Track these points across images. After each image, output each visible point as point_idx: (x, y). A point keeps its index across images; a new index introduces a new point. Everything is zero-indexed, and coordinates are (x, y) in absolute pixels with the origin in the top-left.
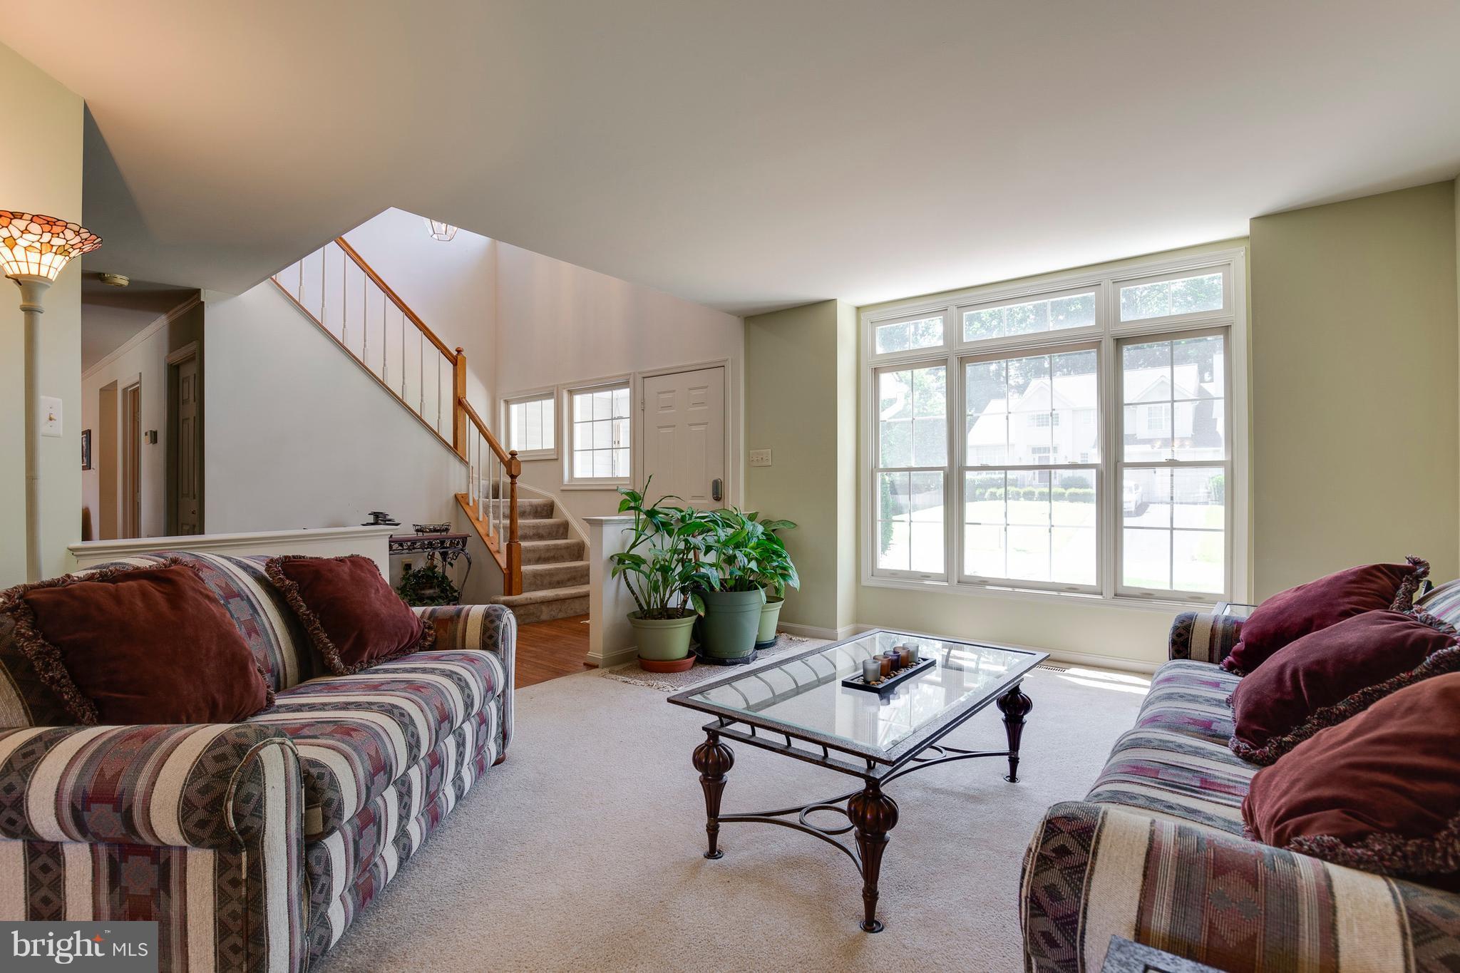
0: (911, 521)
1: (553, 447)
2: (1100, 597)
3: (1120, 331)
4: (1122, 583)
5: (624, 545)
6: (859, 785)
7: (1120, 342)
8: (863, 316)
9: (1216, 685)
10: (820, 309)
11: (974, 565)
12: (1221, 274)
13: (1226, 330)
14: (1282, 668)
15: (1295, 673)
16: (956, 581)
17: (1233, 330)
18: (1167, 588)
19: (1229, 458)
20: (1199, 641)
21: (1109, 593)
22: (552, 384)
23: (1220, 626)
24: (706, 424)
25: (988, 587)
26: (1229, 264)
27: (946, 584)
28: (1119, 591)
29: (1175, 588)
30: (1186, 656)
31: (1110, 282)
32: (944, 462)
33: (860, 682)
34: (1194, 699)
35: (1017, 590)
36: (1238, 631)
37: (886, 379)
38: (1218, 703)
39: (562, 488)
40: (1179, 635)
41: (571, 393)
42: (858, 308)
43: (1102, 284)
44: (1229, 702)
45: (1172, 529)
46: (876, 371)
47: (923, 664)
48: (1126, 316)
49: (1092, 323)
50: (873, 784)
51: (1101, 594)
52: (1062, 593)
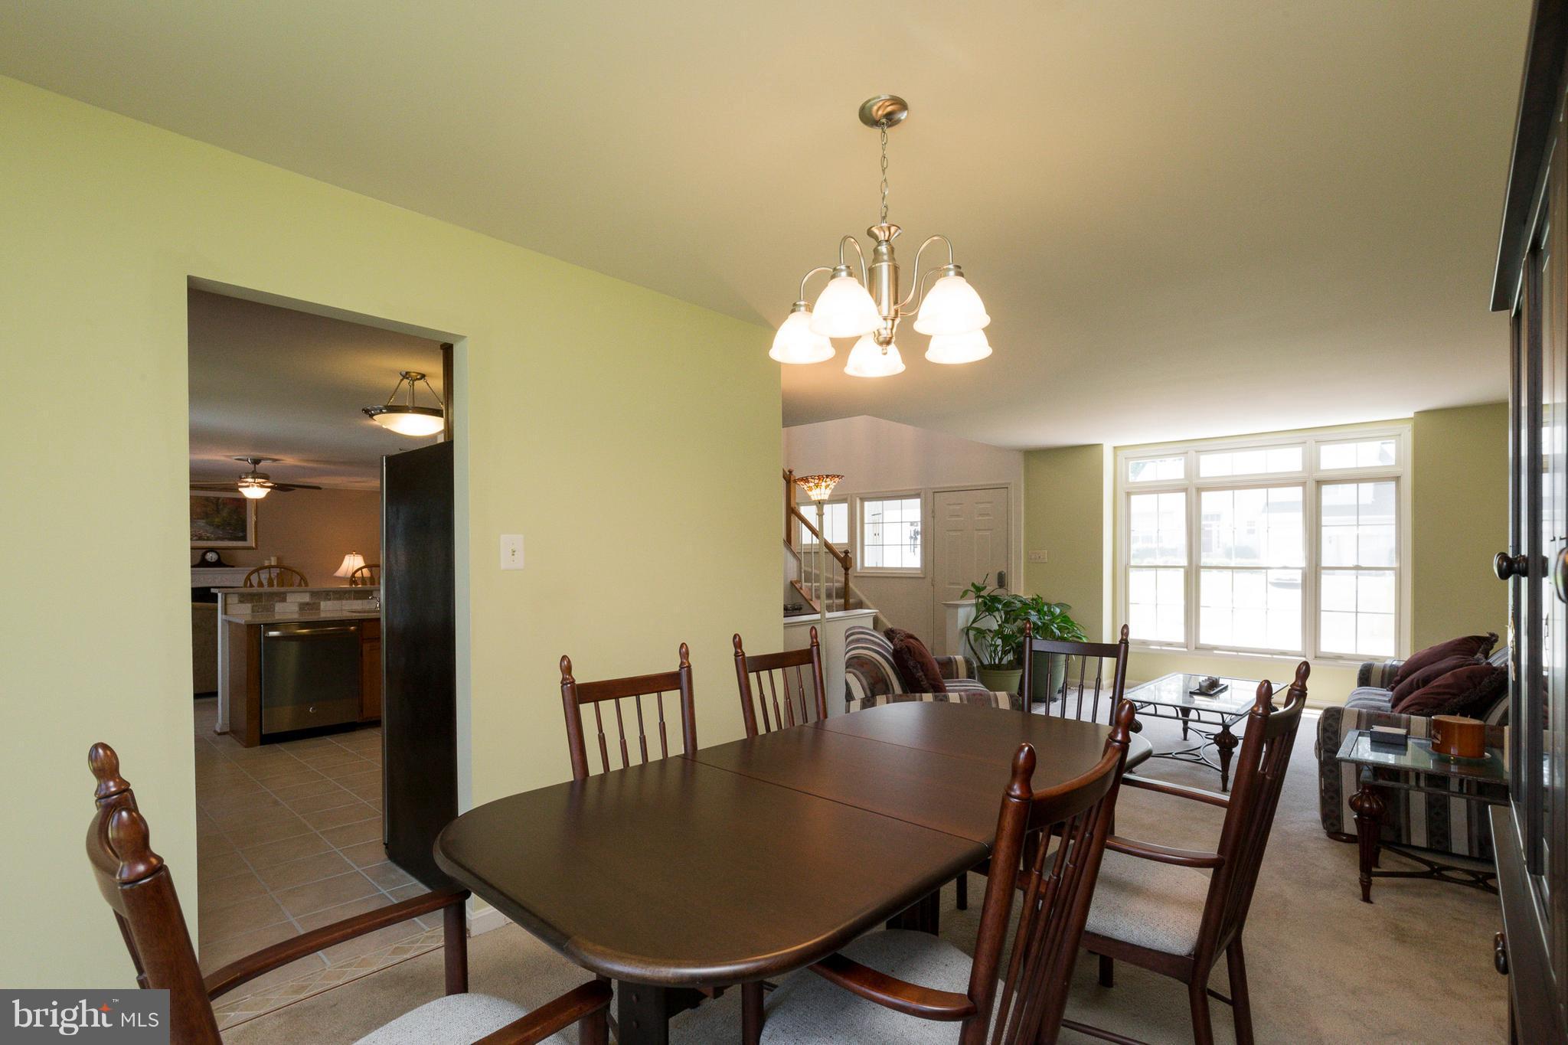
0: (1157, 604)
1: (847, 542)
3: (1320, 476)
4: (1320, 649)
5: (967, 621)
6: (1219, 730)
7: (1319, 483)
8: (1119, 452)
9: (1385, 695)
10: (1089, 451)
11: (1206, 638)
12: (1394, 441)
13: (1397, 479)
14: (1413, 680)
15: (1418, 680)
16: (1193, 647)
17: (1402, 480)
18: (1354, 653)
19: (1398, 565)
20: (1376, 677)
21: (1311, 655)
22: (846, 493)
23: (1388, 669)
24: (991, 530)
25: (1215, 652)
26: (1400, 435)
27: (1185, 650)
28: (1318, 655)
29: (1358, 653)
30: (1368, 685)
31: (1313, 442)
32: (1184, 562)
33: (1198, 691)
34: (1372, 700)
35: (1240, 654)
36: (1397, 671)
37: (1135, 500)
38: (1385, 701)
39: (855, 575)
40: (1363, 674)
41: (863, 500)
42: (1115, 448)
43: (1308, 443)
44: (1389, 701)
45: (1357, 612)
46: (1129, 494)
47: (1223, 687)
48: (1325, 465)
49: (1300, 468)
50: (1226, 727)
51: (1305, 657)
52: (1275, 656)
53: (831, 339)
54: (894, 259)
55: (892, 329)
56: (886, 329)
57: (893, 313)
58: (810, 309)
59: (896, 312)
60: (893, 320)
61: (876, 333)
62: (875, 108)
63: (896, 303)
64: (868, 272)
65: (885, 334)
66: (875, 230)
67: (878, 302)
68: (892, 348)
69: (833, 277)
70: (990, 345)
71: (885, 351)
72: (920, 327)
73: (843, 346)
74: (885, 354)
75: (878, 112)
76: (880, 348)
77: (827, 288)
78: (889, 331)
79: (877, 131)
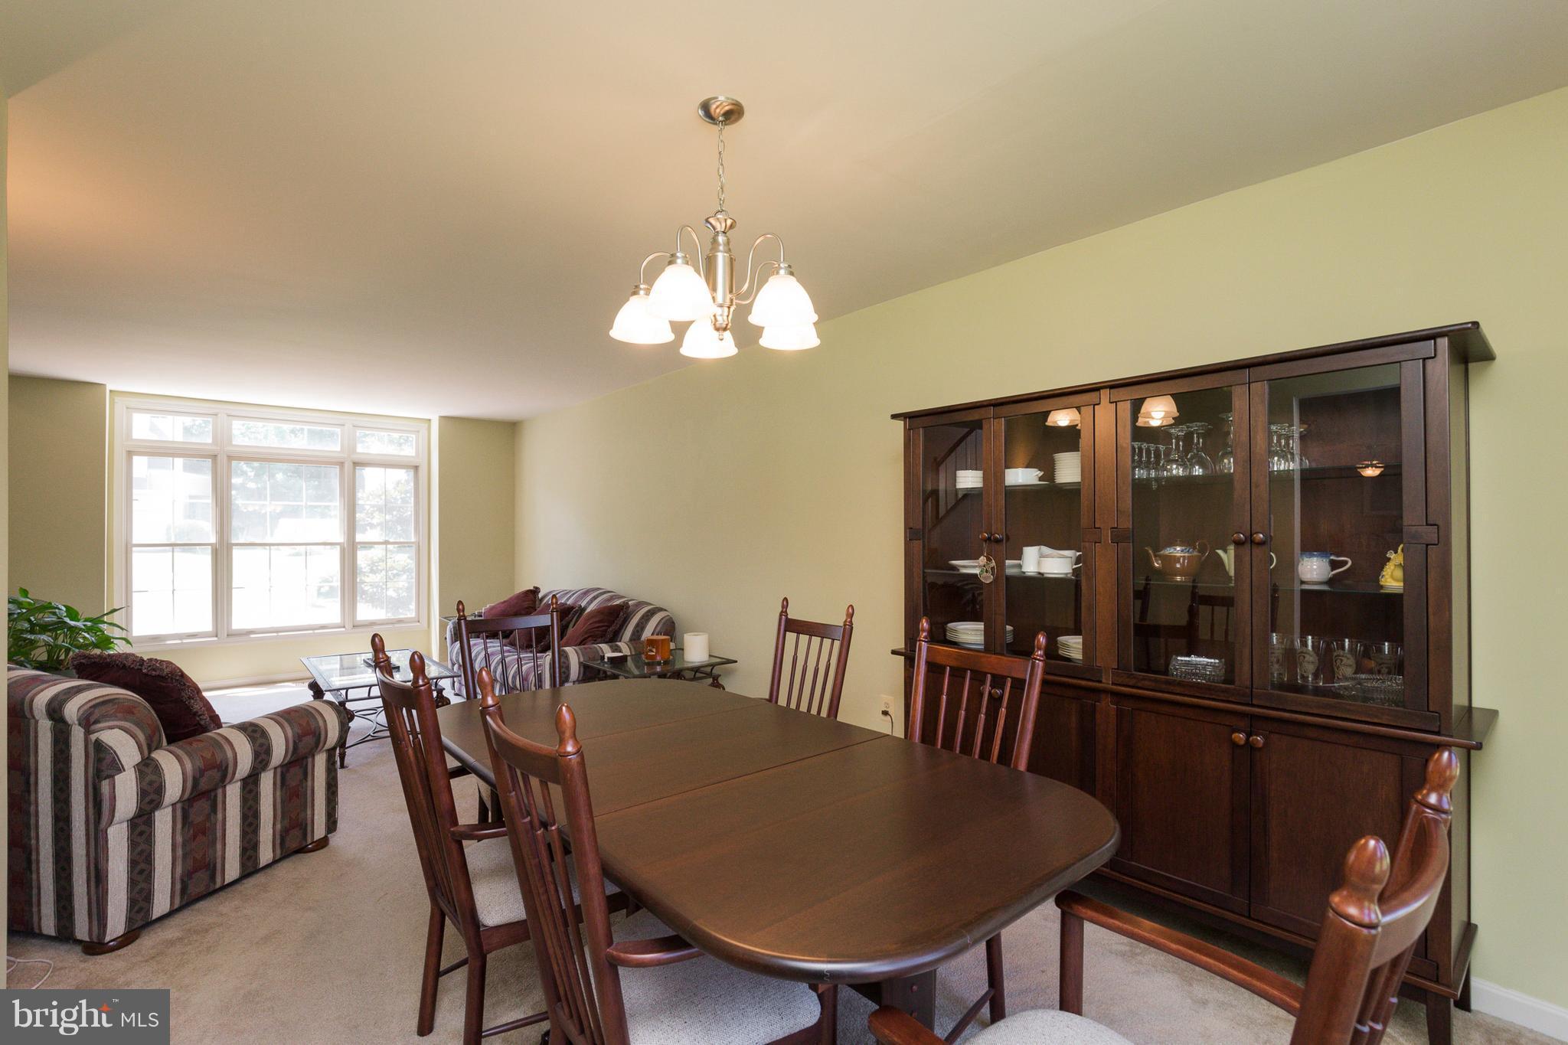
0: (174, 590)
2: (344, 629)
3: (356, 458)
4: (359, 618)
7: (356, 464)
11: (239, 621)
12: (413, 436)
13: (416, 468)
16: (226, 635)
17: (420, 469)
19: (416, 540)
21: (349, 626)
25: (252, 636)
27: (216, 639)
28: (355, 624)
31: (351, 426)
32: (212, 539)
35: (280, 634)
42: (112, 392)
43: (345, 425)
46: (130, 454)
48: (360, 449)
49: (338, 448)
51: (344, 627)
52: (316, 631)
53: (671, 323)
54: (730, 250)
55: (728, 316)
56: (721, 315)
57: (728, 303)
58: (648, 292)
59: (732, 300)
60: (729, 308)
61: (713, 318)
62: (714, 106)
63: (731, 292)
64: (704, 261)
65: (722, 321)
66: (711, 220)
67: (714, 289)
68: (727, 335)
69: (671, 263)
70: (818, 337)
71: (721, 337)
72: (754, 319)
73: (680, 329)
74: (722, 340)
75: (717, 110)
76: (716, 333)
77: (665, 272)
78: (725, 318)
79: (716, 128)
